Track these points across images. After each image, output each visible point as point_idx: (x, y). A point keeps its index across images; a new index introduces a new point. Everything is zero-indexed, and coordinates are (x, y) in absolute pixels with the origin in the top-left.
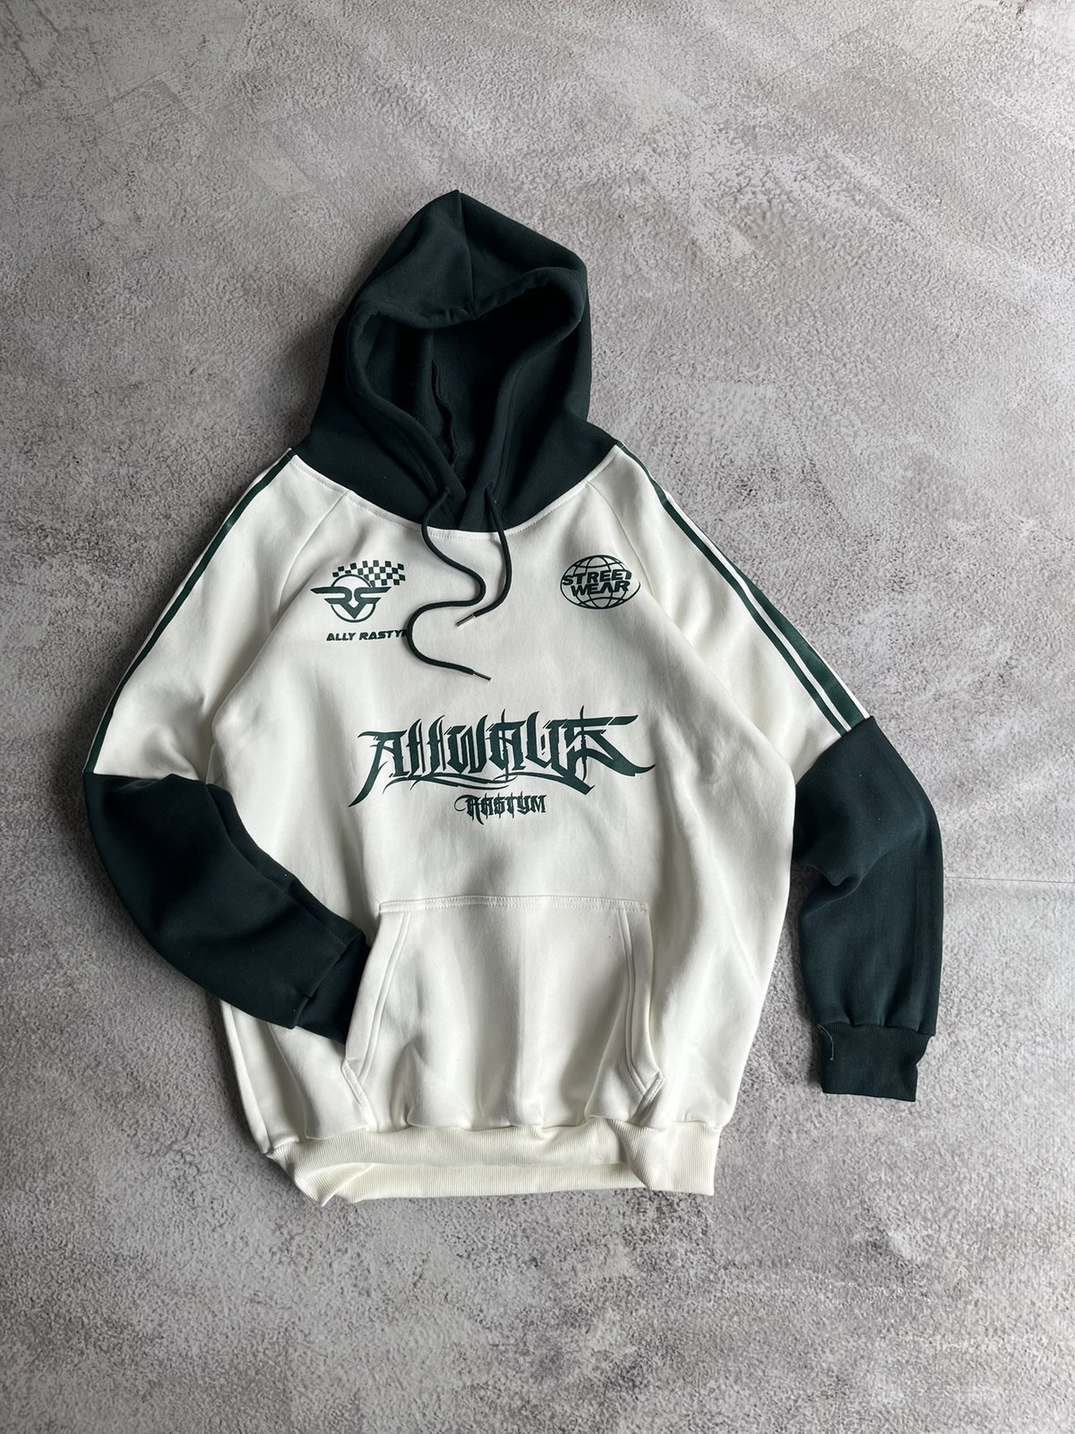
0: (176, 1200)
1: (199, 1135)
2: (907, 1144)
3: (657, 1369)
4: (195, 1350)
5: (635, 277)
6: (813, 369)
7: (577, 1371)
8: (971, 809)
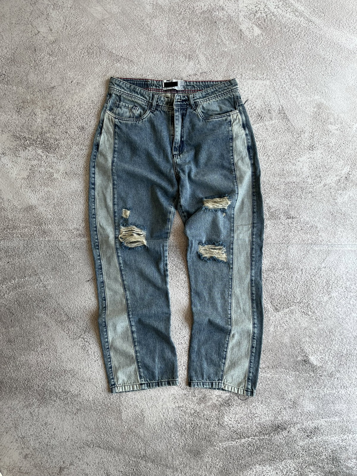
0: (83, 352)
1: (89, 333)
2: (315, 329)
3: (236, 400)
4: (91, 398)
5: (221, 44)
6: (283, 74)
7: (211, 401)
8: (336, 222)
